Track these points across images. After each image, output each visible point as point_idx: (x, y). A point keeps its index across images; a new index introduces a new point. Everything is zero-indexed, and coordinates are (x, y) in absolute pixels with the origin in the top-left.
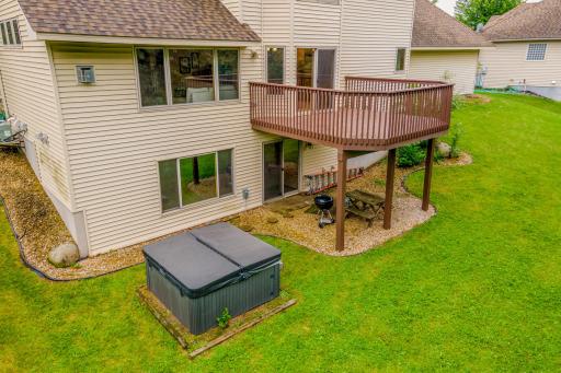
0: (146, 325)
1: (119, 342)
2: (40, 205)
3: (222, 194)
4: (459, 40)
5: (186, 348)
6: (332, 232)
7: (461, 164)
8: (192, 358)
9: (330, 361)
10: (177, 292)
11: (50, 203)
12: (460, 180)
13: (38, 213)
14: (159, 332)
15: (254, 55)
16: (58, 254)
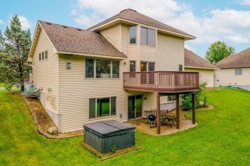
0: (84, 152)
1: (74, 156)
2: (44, 115)
3: (112, 114)
4: (204, 65)
5: (99, 158)
6: (156, 129)
7: (209, 109)
8: (102, 160)
9: (155, 163)
10: (97, 137)
11: (48, 114)
12: (209, 114)
13: (44, 118)
14: (89, 154)
15: (125, 63)
16: (51, 130)
